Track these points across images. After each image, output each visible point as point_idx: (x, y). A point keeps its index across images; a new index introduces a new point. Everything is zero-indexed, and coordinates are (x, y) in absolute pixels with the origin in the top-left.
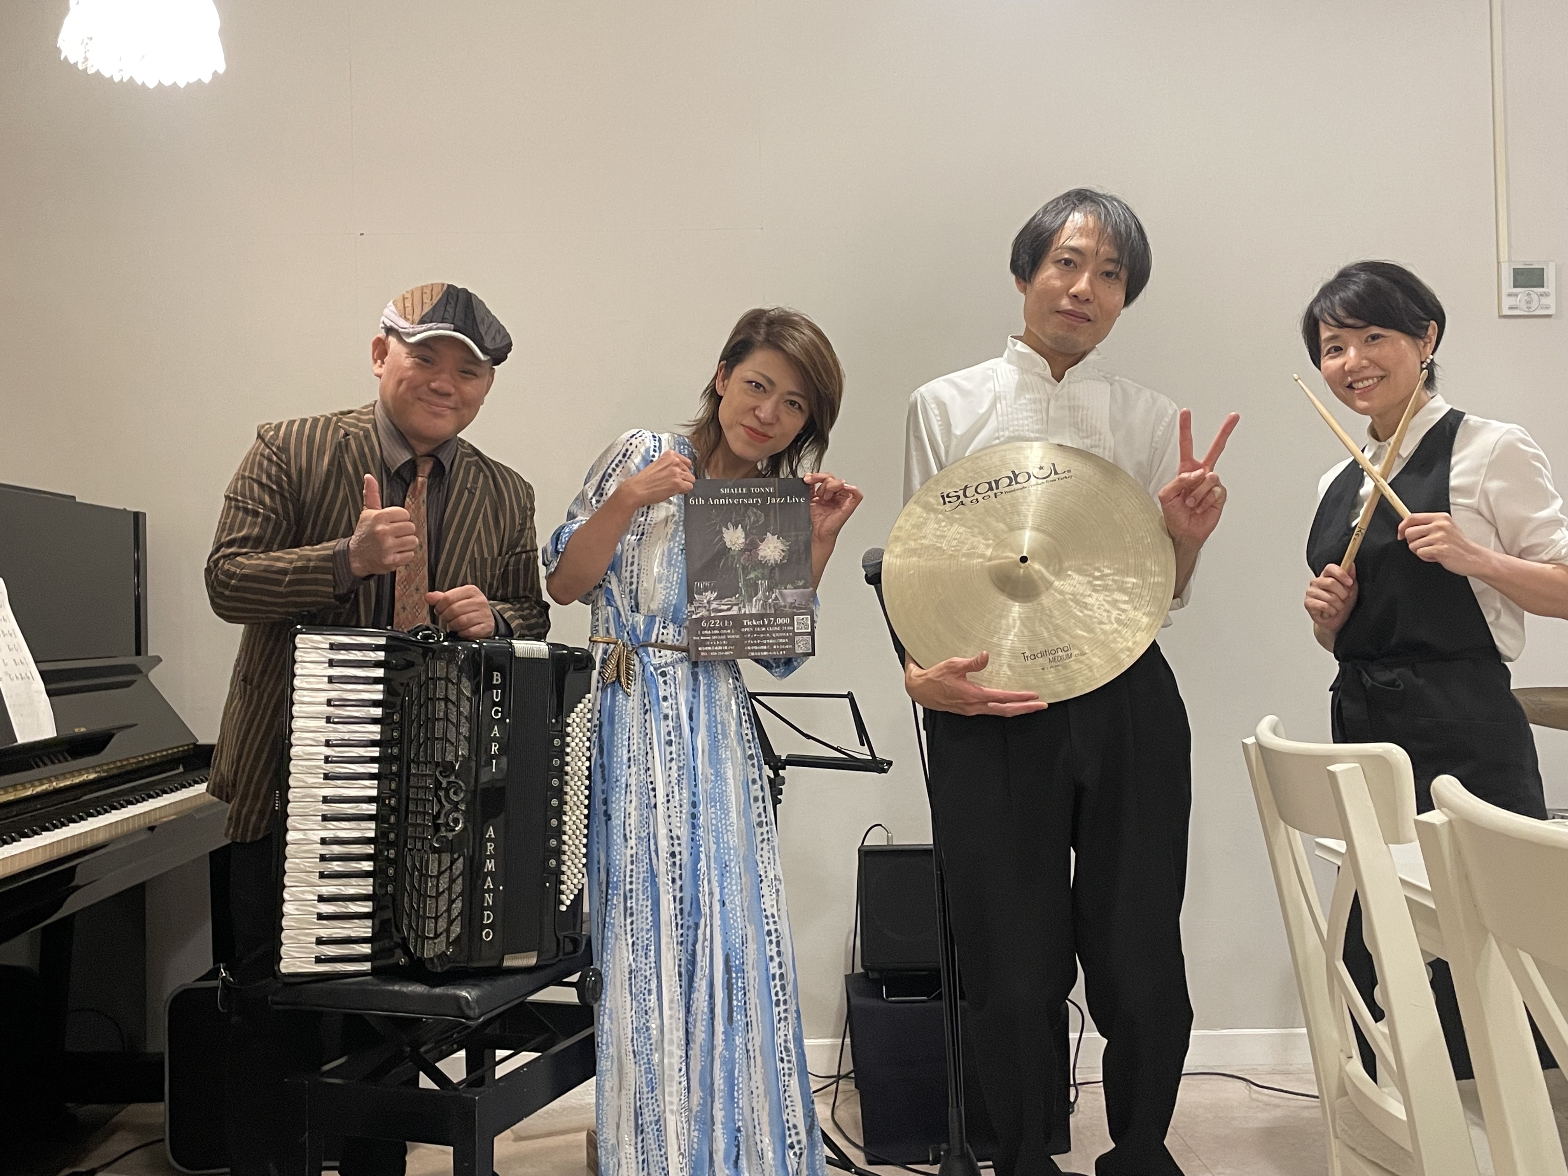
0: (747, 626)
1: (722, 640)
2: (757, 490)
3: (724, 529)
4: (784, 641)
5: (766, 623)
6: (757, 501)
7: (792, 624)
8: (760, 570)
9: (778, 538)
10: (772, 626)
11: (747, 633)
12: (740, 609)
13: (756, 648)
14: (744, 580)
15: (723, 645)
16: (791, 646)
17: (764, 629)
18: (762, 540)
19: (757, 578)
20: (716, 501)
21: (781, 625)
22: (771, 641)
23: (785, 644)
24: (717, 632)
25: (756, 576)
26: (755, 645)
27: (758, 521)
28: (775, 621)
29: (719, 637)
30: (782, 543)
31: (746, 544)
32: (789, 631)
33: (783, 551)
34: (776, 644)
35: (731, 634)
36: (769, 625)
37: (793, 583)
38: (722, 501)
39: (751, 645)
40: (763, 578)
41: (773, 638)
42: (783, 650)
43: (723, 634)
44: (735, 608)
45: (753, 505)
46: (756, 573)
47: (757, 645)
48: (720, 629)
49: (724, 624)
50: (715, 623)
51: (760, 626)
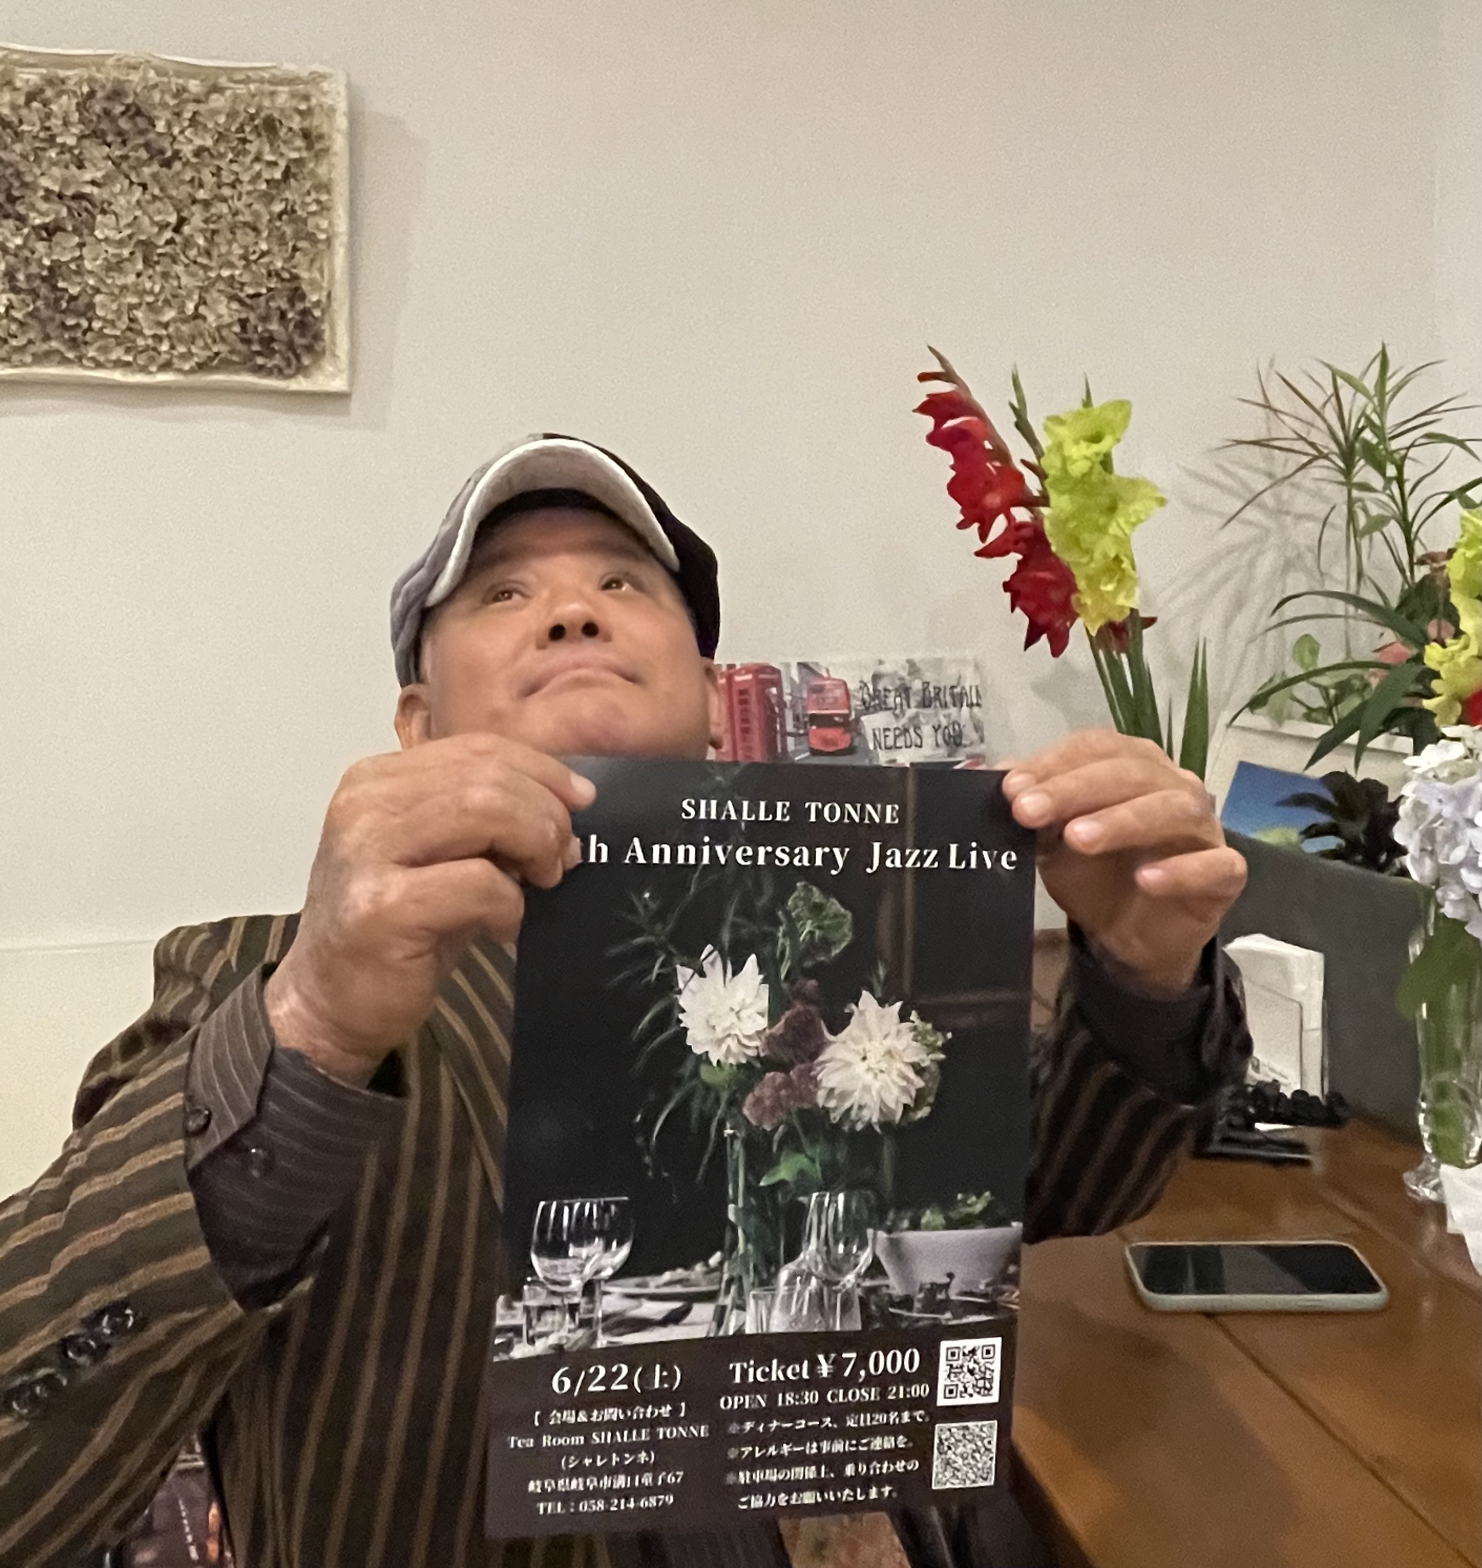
0: (745, 1388)
1: (634, 1448)
2: (832, 812)
3: (684, 973)
4: (888, 1443)
5: (825, 1369)
6: (829, 859)
7: (928, 1373)
8: (818, 1151)
9: (904, 1017)
10: (851, 1383)
11: (742, 1414)
12: (720, 1317)
13: (772, 1476)
14: (750, 1189)
15: (633, 1470)
16: (914, 1465)
17: (811, 1397)
18: (839, 1023)
19: (804, 1184)
20: (661, 853)
21: (883, 1381)
22: (838, 1447)
23: (892, 1455)
24: (613, 1413)
25: (802, 1173)
26: (767, 1462)
27: (826, 943)
28: (862, 1361)
29: (622, 1437)
30: (919, 1035)
31: (771, 1041)
32: (913, 1404)
33: (919, 1070)
34: (855, 1457)
35: (673, 1420)
36: (836, 1379)
37: (945, 1203)
38: (686, 854)
39: (752, 1464)
40: (828, 1185)
41: (844, 1433)
42: (880, 1480)
43: (639, 1424)
44: (703, 1312)
45: (810, 874)
46: (801, 1161)
47: (781, 1462)
48: (625, 1400)
49: (646, 1377)
50: (610, 1378)
51: (798, 1386)
